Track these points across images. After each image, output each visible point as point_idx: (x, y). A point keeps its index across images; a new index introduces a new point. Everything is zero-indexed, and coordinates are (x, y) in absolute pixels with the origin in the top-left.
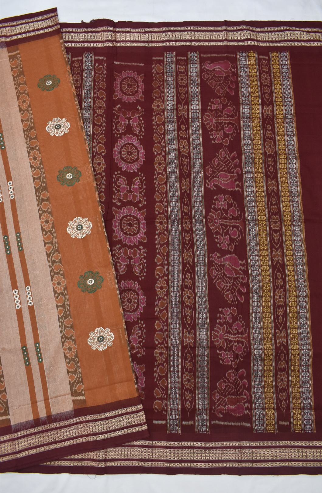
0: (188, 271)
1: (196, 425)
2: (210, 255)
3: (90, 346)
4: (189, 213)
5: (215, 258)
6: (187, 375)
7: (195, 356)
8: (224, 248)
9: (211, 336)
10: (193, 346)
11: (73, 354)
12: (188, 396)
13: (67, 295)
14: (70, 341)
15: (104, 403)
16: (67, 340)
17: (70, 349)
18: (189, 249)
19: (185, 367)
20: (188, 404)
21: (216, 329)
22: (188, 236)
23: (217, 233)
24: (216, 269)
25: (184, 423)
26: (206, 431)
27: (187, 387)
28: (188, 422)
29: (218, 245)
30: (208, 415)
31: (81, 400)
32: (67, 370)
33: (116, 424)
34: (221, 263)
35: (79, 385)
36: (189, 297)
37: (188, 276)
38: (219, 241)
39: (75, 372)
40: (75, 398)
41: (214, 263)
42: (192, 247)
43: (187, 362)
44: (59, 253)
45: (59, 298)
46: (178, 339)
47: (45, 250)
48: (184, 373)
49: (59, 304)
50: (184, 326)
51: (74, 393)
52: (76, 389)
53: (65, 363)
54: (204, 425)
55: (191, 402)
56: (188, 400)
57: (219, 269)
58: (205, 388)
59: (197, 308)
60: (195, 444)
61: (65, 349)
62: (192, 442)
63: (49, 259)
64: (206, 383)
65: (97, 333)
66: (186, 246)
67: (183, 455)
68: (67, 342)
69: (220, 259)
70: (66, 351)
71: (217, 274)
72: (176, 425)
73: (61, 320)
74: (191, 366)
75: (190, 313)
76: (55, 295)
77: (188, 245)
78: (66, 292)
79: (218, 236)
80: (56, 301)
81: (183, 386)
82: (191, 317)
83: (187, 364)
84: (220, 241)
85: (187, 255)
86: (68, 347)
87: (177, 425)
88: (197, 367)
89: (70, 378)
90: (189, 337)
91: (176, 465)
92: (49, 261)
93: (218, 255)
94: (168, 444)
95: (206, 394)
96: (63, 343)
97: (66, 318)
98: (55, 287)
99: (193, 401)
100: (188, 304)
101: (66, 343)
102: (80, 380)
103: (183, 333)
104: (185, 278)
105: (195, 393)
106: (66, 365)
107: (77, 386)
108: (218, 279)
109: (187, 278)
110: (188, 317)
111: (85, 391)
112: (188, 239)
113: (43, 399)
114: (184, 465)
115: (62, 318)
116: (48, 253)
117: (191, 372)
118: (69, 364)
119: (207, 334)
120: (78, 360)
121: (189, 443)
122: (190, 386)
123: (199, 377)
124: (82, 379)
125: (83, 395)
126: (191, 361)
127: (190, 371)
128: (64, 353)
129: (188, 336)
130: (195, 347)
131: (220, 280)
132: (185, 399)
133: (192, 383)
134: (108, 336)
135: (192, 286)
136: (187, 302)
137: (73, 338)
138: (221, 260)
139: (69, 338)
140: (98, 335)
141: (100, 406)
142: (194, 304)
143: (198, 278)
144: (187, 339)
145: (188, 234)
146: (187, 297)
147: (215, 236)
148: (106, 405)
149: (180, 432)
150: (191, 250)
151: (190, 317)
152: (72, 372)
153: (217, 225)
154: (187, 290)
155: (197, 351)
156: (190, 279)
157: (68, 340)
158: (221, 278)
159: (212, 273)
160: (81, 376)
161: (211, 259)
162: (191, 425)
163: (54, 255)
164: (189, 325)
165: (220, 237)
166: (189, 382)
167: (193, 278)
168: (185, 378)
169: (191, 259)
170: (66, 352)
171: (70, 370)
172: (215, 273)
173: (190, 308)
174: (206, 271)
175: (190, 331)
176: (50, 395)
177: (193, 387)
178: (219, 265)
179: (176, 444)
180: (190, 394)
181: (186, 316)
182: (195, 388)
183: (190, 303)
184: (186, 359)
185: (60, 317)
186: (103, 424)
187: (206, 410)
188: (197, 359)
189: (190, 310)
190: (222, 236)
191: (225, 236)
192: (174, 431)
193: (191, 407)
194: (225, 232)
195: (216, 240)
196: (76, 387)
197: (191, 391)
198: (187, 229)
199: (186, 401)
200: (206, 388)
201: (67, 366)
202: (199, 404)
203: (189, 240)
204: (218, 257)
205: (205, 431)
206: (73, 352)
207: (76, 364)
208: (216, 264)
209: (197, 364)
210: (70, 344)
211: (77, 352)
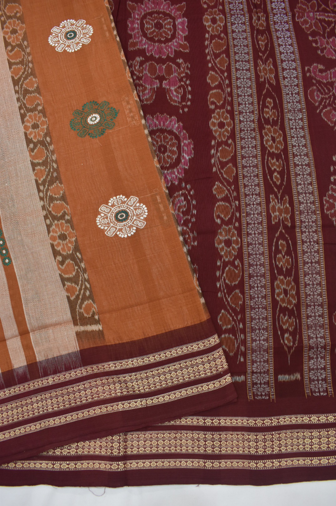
0: (269, 95)
1: (306, 381)
2: (306, 68)
3: (103, 231)
4: (261, 4)
5: (315, 73)
6: (282, 282)
7: (295, 244)
8: (330, 57)
9: (322, 205)
10: (289, 225)
11: (70, 245)
12: (286, 322)
13: (50, 144)
14: (62, 224)
15: (141, 337)
16: (56, 222)
17: (63, 237)
18: (267, 59)
19: (277, 266)
20: (288, 339)
21: (330, 192)
22: (263, 38)
23: (314, 34)
24: (319, 90)
25: (281, 378)
26: (326, 391)
27: (284, 305)
28: (289, 375)
29: (319, 52)
30: (328, 358)
31: (93, 331)
32: (60, 275)
33: (168, 376)
34: (327, 79)
35: (86, 303)
36: (273, 139)
37: (270, 103)
38: (319, 45)
39: (75, 280)
40: (82, 328)
41: (314, 82)
42: (272, 54)
43: (280, 255)
44: (35, 77)
45: (35, 151)
46: (260, 214)
47: (10, 74)
48: (276, 279)
49: (36, 161)
50: (269, 189)
51: (78, 319)
52: (82, 311)
53: (55, 264)
54: (322, 380)
55: (293, 334)
56: (287, 330)
57: (324, 91)
58: (319, 305)
59: (291, 156)
60: (305, 419)
61: (54, 239)
62: (299, 416)
63: (17, 88)
64: (320, 295)
65: (113, 205)
66: (261, 54)
67: (283, 442)
68: (57, 225)
69: (324, 74)
70: (54, 241)
71: (322, 99)
72: (265, 383)
73: (41, 188)
74: (288, 264)
75: (279, 167)
76: (28, 145)
77: (264, 53)
78: (48, 139)
79: (317, 38)
80: (30, 155)
81: (275, 303)
82: (281, 173)
83: (280, 260)
84: (321, 46)
85: (265, 69)
86: (59, 233)
87: (268, 383)
88: (300, 265)
89: (67, 290)
90: (280, 211)
91: (269, 464)
92: (17, 92)
93: (321, 67)
94: (251, 422)
95: (322, 316)
96: (49, 227)
97: (51, 183)
98: (28, 132)
99: (297, 332)
100: (274, 150)
101: (54, 227)
102: (88, 293)
103: (268, 202)
104: (264, 106)
105: (299, 316)
106: (56, 267)
107: (84, 306)
108: (325, 107)
109: (268, 107)
110: (276, 174)
111: (99, 314)
112: (263, 43)
113: (17, 332)
114: (286, 463)
115: (44, 183)
116: (16, 78)
117: (290, 276)
118: (62, 265)
119: (313, 203)
120: (80, 256)
121: (293, 417)
122: (290, 302)
123: (306, 285)
124: (91, 292)
125: (97, 322)
126: (288, 253)
127: (288, 273)
128: (52, 246)
129: (279, 208)
130: (293, 226)
131: (328, 108)
132: (281, 328)
133: (292, 296)
134: (136, 209)
135: (278, 119)
136: (271, 147)
137: (67, 217)
138: (327, 75)
139: (59, 219)
140: (115, 210)
141: (133, 343)
142: (285, 150)
143: (287, 106)
144: (277, 213)
145: (262, 36)
146: (270, 139)
147: (310, 38)
148: (146, 340)
149: (273, 397)
150: (271, 60)
151: (278, 173)
152: (69, 280)
153: (313, 22)
154: (269, 127)
155: (298, 235)
156: (273, 108)
157: (58, 221)
158: (329, 105)
159: (313, 98)
160: (88, 286)
161: (308, 75)
162: (296, 380)
163: (25, 82)
164: (279, 187)
165: (319, 39)
166: (286, 296)
167: (279, 106)
168: (279, 287)
169: (273, 76)
170: (55, 243)
171: (66, 276)
172: (318, 97)
173: (278, 157)
174: (302, 94)
175: (281, 199)
176: (30, 324)
177: (295, 305)
178: (324, 84)
179: (267, 422)
180: (290, 318)
181: (271, 173)
182: (298, 305)
183: (277, 148)
184: (278, 251)
185: (40, 182)
186: (142, 379)
187: (324, 347)
188: (299, 248)
189: (277, 160)
190: (325, 38)
191: (329, 37)
192: (261, 395)
193: (294, 343)
194: (328, 32)
195: (314, 45)
196: (81, 308)
197: (291, 313)
198: (261, 28)
199: (283, 332)
200: (321, 305)
201: (59, 269)
202: (310, 338)
203: (266, 45)
204: (321, 71)
205: (324, 392)
206: (70, 242)
207: (77, 264)
208: (319, 82)
209: (300, 260)
210: (62, 228)
211: (76, 241)
